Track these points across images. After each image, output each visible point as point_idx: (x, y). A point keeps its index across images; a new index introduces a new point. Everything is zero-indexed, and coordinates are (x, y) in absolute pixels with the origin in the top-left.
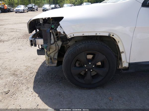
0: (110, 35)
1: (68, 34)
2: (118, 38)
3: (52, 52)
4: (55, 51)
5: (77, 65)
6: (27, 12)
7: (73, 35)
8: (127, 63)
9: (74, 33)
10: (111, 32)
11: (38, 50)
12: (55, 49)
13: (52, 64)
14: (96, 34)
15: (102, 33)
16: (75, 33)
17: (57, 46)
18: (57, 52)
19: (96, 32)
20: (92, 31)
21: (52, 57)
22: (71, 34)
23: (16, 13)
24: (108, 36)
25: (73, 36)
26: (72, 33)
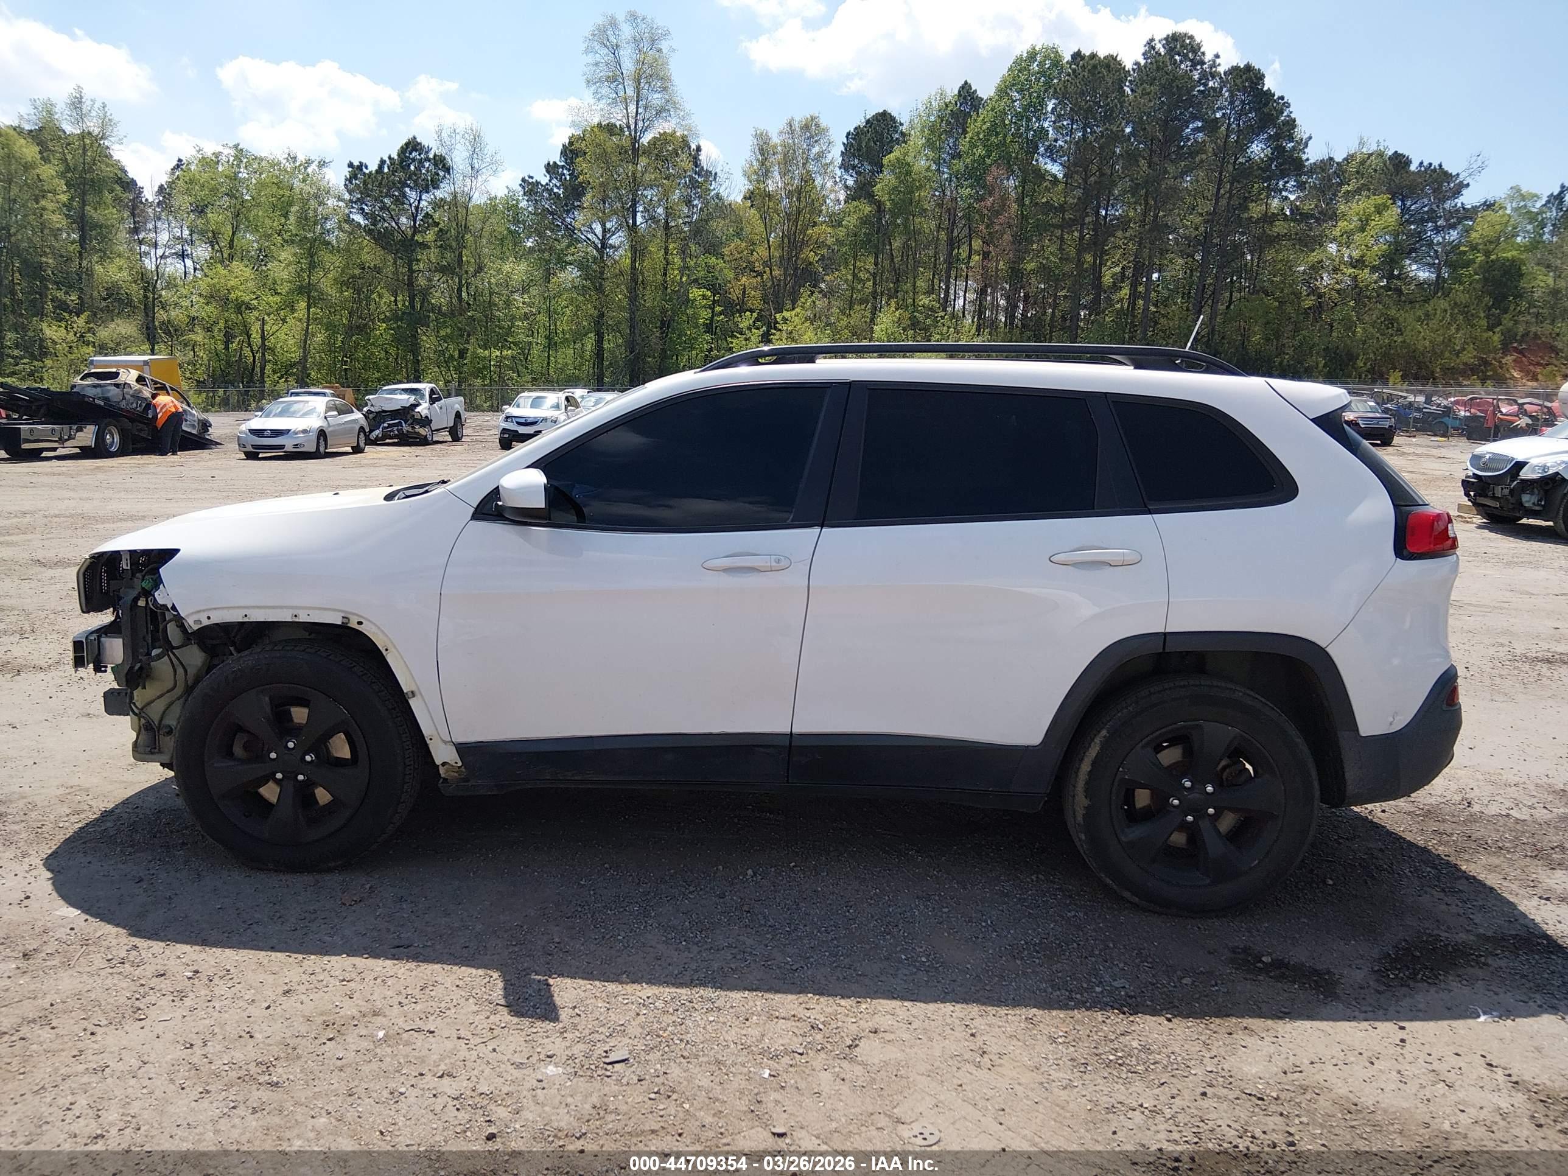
0: (345, 621)
1: (187, 613)
2: (381, 636)
3: (159, 697)
4: (168, 692)
5: (238, 750)
6: (357, 450)
7: (209, 618)
8: (445, 742)
9: (210, 609)
10: (350, 610)
11: (107, 695)
12: (170, 685)
13: (152, 753)
14: (296, 616)
15: (317, 612)
16: (215, 609)
17: (180, 671)
18: (178, 699)
19: (292, 608)
20: (277, 604)
21: (156, 718)
22: (202, 614)
23: (252, 456)
24: (340, 623)
25: (206, 622)
26: (204, 611)
